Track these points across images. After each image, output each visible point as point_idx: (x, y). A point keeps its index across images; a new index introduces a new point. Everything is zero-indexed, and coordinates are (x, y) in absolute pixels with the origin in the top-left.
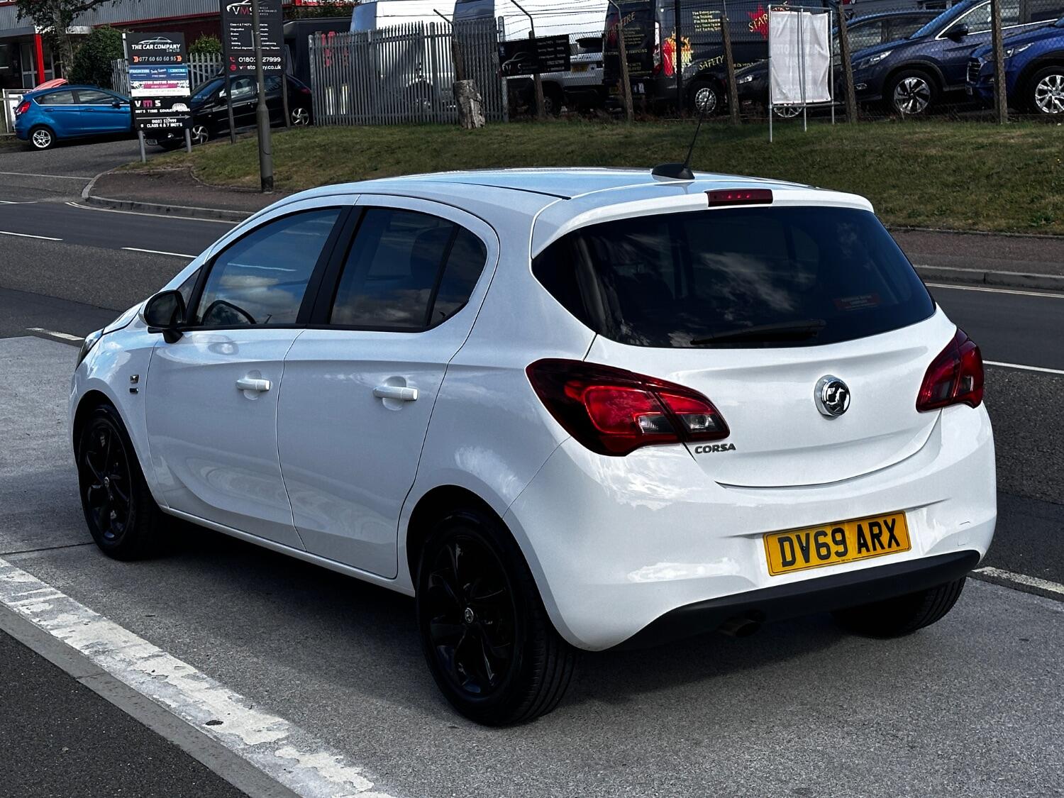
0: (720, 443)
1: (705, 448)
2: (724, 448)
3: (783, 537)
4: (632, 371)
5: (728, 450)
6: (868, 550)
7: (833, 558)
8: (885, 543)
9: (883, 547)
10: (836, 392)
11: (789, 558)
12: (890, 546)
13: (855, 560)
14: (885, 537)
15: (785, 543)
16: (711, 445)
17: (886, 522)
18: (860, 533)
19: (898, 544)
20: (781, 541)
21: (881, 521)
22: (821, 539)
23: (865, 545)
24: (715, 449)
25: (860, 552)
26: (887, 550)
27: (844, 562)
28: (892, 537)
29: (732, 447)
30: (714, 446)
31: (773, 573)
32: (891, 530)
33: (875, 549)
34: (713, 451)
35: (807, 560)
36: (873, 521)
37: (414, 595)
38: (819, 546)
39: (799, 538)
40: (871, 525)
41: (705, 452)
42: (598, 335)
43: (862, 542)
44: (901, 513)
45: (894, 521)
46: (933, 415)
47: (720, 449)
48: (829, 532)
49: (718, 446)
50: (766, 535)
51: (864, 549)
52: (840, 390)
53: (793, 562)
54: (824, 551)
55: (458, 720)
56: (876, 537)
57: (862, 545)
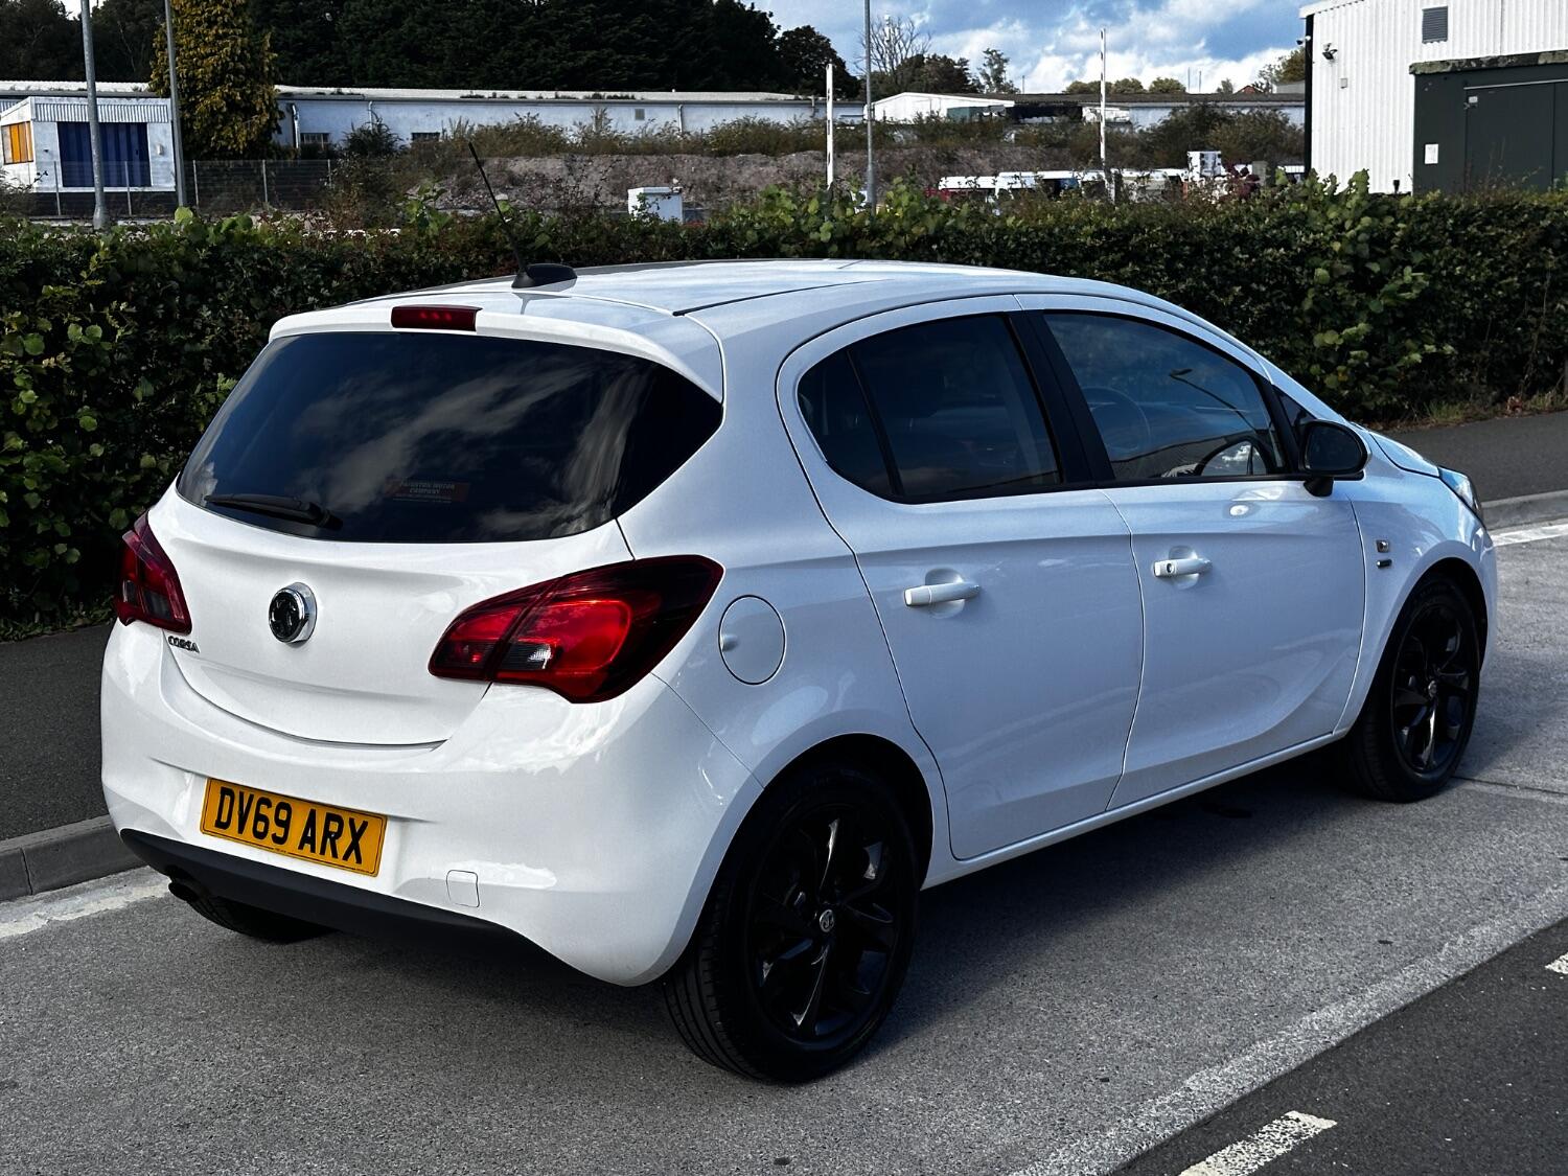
0: (185, 639)
1: (175, 640)
2: (188, 646)
3: (227, 790)
5: (191, 650)
6: (313, 850)
7: (268, 840)
8: (341, 852)
9: (335, 855)
11: (224, 819)
12: (346, 857)
13: (292, 855)
14: (344, 843)
15: (225, 797)
16: (180, 637)
17: (352, 822)
18: (311, 823)
19: (359, 860)
20: (223, 792)
22: (264, 810)
23: (312, 841)
25: (301, 847)
26: (340, 861)
27: (278, 851)
28: (354, 846)
29: (195, 648)
30: (181, 640)
31: (204, 829)
32: (356, 836)
33: (323, 852)
34: (181, 647)
35: (241, 830)
36: (334, 814)
38: (259, 817)
40: (330, 818)
41: (175, 645)
43: (310, 835)
44: (383, 819)
45: (365, 825)
47: (185, 646)
49: (184, 642)
51: (307, 846)
53: (225, 826)
54: (261, 827)
56: (331, 837)
57: (307, 839)
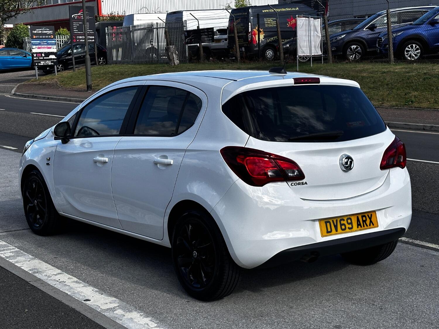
0: (301, 182)
1: (295, 184)
2: (303, 184)
3: (326, 221)
4: (265, 151)
5: (304, 184)
6: (361, 227)
7: (347, 230)
8: (368, 224)
9: (367, 226)
10: (348, 161)
11: (329, 230)
12: (370, 225)
13: (356, 231)
14: (368, 222)
15: (327, 224)
16: (297, 182)
17: (368, 215)
18: (358, 220)
19: (373, 225)
20: (326, 223)
21: (366, 215)
22: (342, 222)
23: (360, 225)
24: (299, 184)
25: (358, 227)
26: (369, 227)
27: (351, 232)
28: (371, 221)
29: (306, 183)
30: (299, 183)
31: (323, 236)
32: (370, 219)
33: (364, 226)
34: (298, 185)
35: (337, 231)
36: (363, 215)
37: (170, 247)
38: (341, 225)
39: (333, 221)
40: (362, 217)
41: (295, 185)
42: (250, 136)
43: (359, 223)
44: (374, 211)
45: (371, 215)
46: (387, 171)
47: (301, 184)
48: (345, 219)
49: (300, 183)
50: (320, 220)
51: (359, 227)
52: (350, 160)
53: (331, 231)
54: (343, 227)
55: (190, 299)
56: (364, 221)
57: (359, 225)
